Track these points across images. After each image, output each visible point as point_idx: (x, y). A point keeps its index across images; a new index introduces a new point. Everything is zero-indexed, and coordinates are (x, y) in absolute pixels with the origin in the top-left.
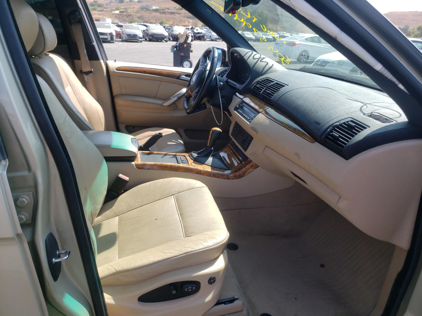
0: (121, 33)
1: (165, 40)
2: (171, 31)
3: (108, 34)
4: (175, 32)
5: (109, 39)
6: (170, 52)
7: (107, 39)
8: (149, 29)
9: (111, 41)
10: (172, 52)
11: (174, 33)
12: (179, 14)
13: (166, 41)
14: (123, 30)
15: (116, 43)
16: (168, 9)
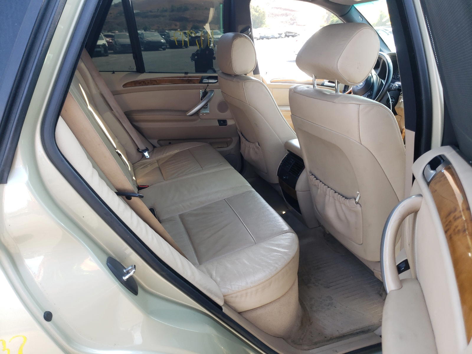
0: (114, 43)
1: (162, 48)
2: (168, 37)
3: (101, 47)
4: (172, 37)
5: (103, 52)
6: (191, 61)
7: (100, 52)
8: (143, 37)
9: (105, 54)
10: (192, 61)
11: (171, 39)
12: (163, 16)
13: (164, 49)
14: (116, 40)
15: (110, 55)
16: (151, 12)
